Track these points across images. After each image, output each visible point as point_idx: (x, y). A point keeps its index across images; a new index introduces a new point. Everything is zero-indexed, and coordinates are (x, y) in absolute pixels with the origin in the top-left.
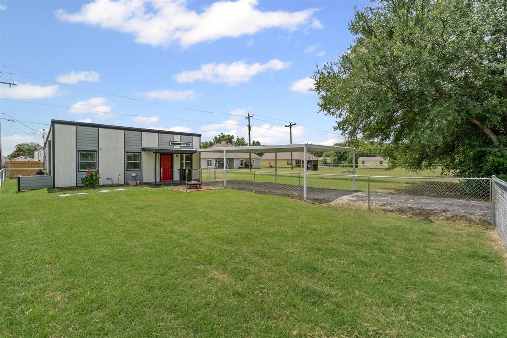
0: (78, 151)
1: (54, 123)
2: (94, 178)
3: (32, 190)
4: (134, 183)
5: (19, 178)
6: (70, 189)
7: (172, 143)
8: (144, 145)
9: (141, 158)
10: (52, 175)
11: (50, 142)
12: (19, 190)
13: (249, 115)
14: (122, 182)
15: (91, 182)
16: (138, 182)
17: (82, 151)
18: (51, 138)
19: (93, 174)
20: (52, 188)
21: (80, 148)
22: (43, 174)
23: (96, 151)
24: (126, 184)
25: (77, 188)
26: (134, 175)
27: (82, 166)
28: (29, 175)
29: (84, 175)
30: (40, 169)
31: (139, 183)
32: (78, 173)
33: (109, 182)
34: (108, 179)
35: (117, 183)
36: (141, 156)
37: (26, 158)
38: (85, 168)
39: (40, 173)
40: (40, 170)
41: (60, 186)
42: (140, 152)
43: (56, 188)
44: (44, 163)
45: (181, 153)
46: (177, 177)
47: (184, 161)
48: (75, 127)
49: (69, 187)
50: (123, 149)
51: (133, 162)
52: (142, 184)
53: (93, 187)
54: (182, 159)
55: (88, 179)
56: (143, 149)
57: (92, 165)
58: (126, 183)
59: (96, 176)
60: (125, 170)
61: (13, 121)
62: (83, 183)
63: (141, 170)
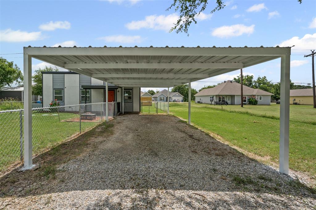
17: (56, 89)
23: (63, 89)
35: (75, 110)
48: (52, 75)
50: (79, 87)
60: (80, 102)
63: (91, 102)
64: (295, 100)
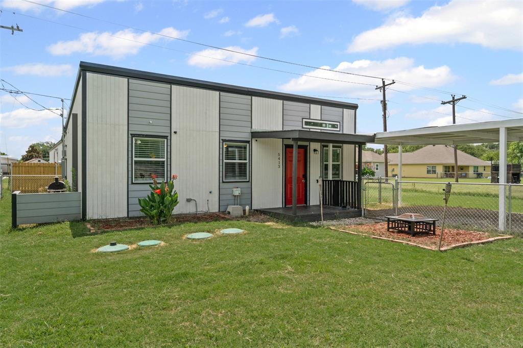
0: (131, 136)
1: (85, 68)
3: (40, 225)
4: (239, 210)
5: (15, 197)
8: (257, 127)
9: (251, 155)
10: (80, 189)
11: (76, 115)
12: (15, 225)
13: (384, 82)
14: (215, 209)
15: (161, 209)
16: (246, 208)
17: (139, 135)
18: (78, 110)
20: (81, 221)
21: (134, 129)
22: (61, 187)
23: (166, 137)
24: (222, 215)
25: (131, 221)
26: (237, 192)
29: (144, 191)
30: (57, 176)
31: (249, 212)
32: (131, 187)
33: (192, 209)
34: (189, 200)
35: (206, 211)
36: (251, 149)
37: (39, 161)
38: (146, 176)
39: (57, 186)
40: (57, 179)
41: (95, 217)
42: (248, 142)
43: (89, 221)
44: (63, 165)
46: (315, 196)
47: (330, 162)
48: (125, 80)
49: (114, 220)
50: (217, 134)
51: (235, 163)
52: (254, 214)
55: (154, 201)
56: (255, 135)
57: (159, 169)
58: (222, 210)
60: (222, 182)
62: (143, 210)
63: (250, 181)
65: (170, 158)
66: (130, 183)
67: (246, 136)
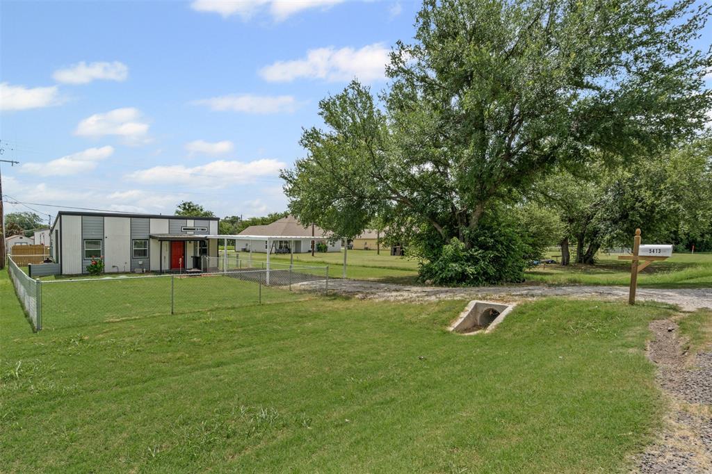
0: (83, 240)
1: (61, 214)
2: (98, 265)
4: (140, 270)
5: (30, 266)
6: (77, 276)
7: (184, 229)
8: (152, 232)
9: (149, 246)
10: (59, 263)
11: (57, 231)
12: (30, 276)
14: (128, 269)
15: (95, 270)
16: (144, 270)
17: (87, 239)
18: (57, 227)
19: (98, 261)
20: (60, 275)
21: (85, 237)
22: (50, 261)
23: (101, 239)
24: (132, 272)
25: (83, 275)
26: (140, 263)
27: (89, 254)
28: (38, 262)
29: (89, 263)
30: (45, 255)
31: (146, 271)
32: (84, 261)
33: (115, 270)
34: (114, 267)
35: (123, 270)
36: (149, 243)
37: (21, 238)
38: (91, 256)
39: (48, 261)
40: (48, 257)
41: (66, 273)
42: (148, 240)
43: (63, 275)
44: (51, 251)
45: (195, 240)
46: (190, 263)
47: (198, 248)
48: (80, 217)
49: (75, 274)
50: (130, 237)
51: (140, 249)
52: (149, 272)
53: (98, 275)
54: (195, 246)
55: (93, 267)
56: (151, 237)
57: (97, 254)
58: (132, 270)
59: (100, 264)
60: (132, 258)
61: (16, 203)
62: (88, 270)
63: (149, 258)
64: (366, 243)
65: (103, 249)
66: (83, 259)
67: (147, 237)
